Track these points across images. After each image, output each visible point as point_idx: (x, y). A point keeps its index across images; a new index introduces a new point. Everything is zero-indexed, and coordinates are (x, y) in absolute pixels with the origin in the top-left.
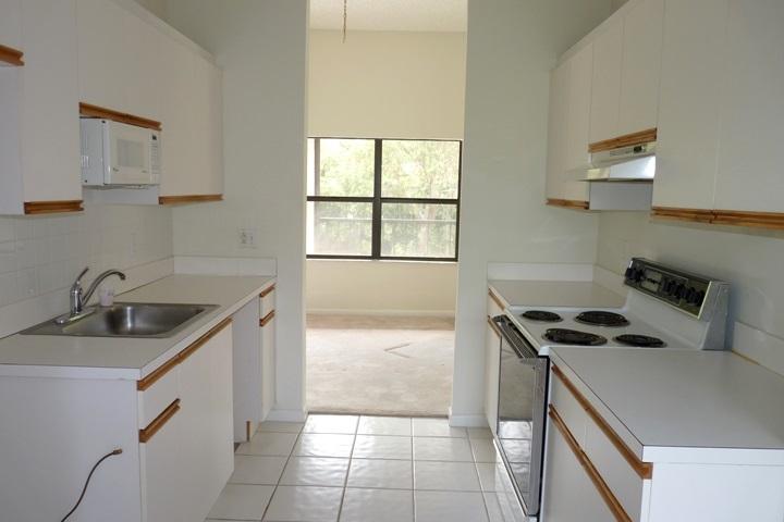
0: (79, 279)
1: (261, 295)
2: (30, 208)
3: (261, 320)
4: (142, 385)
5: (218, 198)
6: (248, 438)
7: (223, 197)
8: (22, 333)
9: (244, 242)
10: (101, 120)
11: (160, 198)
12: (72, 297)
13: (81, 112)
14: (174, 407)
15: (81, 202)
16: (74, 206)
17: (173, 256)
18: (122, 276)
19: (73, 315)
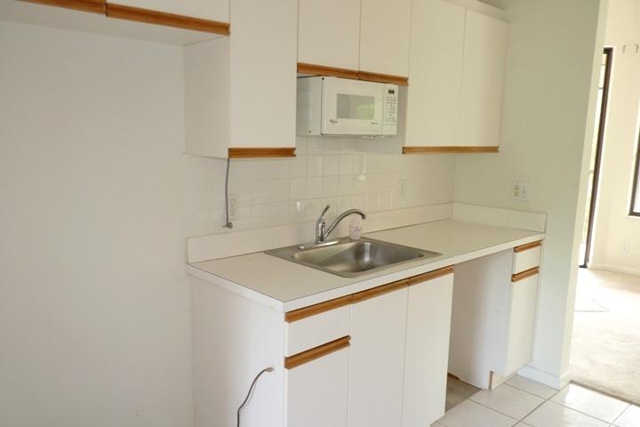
0: (323, 215)
1: (516, 249)
2: (235, 153)
3: (514, 275)
4: (292, 316)
5: (494, 149)
6: (490, 387)
7: (499, 150)
8: (265, 252)
9: (516, 195)
10: (321, 78)
11: (404, 148)
12: (317, 228)
13: (298, 71)
14: (343, 342)
15: (294, 149)
16: (288, 152)
17: (452, 202)
18: (363, 216)
19: (317, 243)
